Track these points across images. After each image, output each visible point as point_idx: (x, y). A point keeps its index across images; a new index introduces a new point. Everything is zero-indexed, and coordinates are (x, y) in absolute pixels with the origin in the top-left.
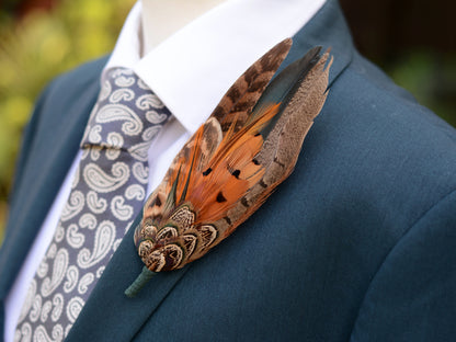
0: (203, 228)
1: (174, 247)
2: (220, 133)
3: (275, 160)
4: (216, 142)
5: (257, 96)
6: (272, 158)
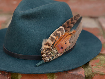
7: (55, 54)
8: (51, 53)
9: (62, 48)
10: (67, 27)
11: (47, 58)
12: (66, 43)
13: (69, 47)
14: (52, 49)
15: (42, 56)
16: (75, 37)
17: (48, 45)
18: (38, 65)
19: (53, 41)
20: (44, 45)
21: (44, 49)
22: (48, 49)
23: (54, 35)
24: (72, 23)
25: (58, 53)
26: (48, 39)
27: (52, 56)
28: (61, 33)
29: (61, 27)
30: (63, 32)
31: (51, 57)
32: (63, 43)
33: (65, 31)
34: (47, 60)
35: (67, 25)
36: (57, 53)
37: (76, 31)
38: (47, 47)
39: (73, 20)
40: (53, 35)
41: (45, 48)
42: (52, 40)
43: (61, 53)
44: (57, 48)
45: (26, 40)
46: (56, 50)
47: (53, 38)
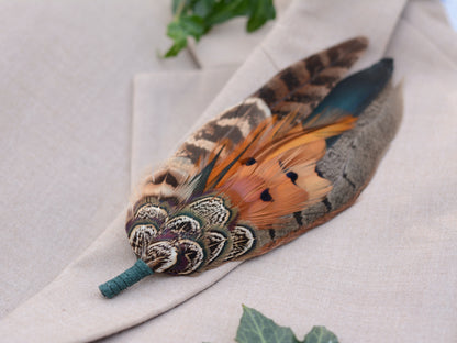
0: (237, 230)
3: (345, 176)
5: (324, 91)
6: (340, 172)
7: (221, 227)
11: (161, 243)
13: (325, 200)
14: (191, 200)
15: (131, 240)
16: (359, 148)
22: (164, 199)
23: (206, 136)
28: (246, 123)
34: (167, 257)
40: (197, 138)
42: (187, 157)
43: (271, 232)
44: (227, 197)
46: (222, 207)
47: (199, 148)
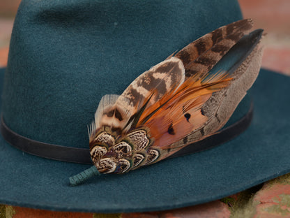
0: (152, 151)
1: (127, 162)
2: (184, 76)
3: (216, 115)
4: (179, 83)
5: (218, 57)
6: (214, 113)
7: (143, 150)
8: (125, 144)
9: (171, 131)
10: (196, 62)
11: (108, 159)
12: (188, 116)
13: (202, 130)
14: (129, 132)
15: (91, 153)
16: (229, 96)
17: (116, 117)
18: (74, 179)
19: (134, 105)
20: (104, 114)
21: (99, 129)
22: (114, 129)
23: (144, 85)
24: (215, 50)
25: (153, 147)
26: (121, 97)
27: (131, 157)
28: (170, 78)
29: (173, 59)
30: (178, 78)
31: (125, 157)
32: (175, 113)
33: (187, 75)
34: (110, 168)
35: (197, 52)
36: (149, 148)
37: (235, 77)
38: (114, 122)
39: (222, 39)
40: (139, 85)
41: (105, 126)
42: (131, 100)
43: (169, 150)
44: (149, 130)
45: (50, 95)
46: (146, 138)
47: (139, 93)
